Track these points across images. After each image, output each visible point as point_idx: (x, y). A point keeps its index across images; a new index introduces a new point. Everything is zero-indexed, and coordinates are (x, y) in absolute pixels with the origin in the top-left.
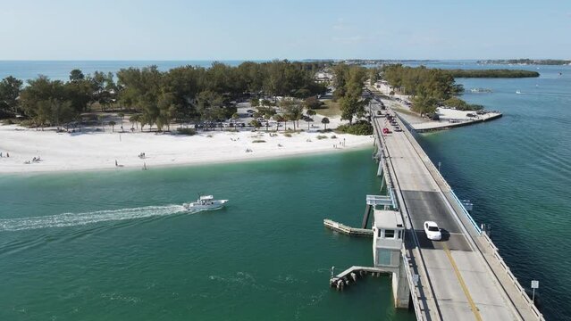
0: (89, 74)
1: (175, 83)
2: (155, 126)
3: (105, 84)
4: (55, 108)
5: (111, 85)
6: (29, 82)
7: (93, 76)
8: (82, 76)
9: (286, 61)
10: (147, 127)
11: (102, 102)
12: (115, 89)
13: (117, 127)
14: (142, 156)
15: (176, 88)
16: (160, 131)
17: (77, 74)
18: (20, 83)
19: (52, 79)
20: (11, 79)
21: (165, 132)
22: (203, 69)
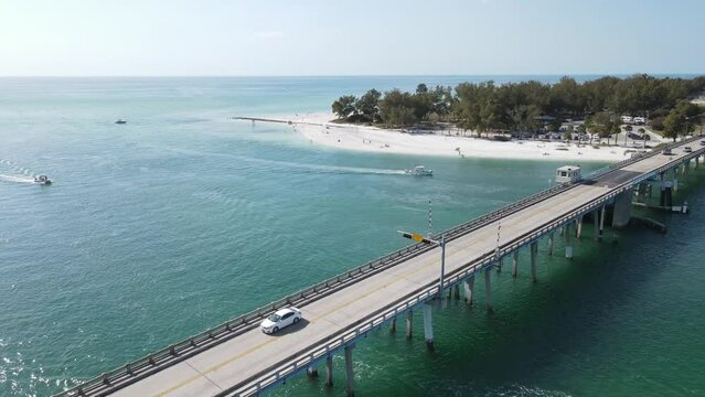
0: (432, 88)
1: (501, 96)
2: (475, 133)
3: (444, 97)
4: (402, 113)
5: (449, 98)
6: (386, 93)
7: (434, 89)
8: (426, 89)
9: (645, 76)
10: (469, 132)
11: (439, 113)
12: (452, 101)
13: (446, 132)
14: (458, 149)
15: (502, 101)
16: (479, 137)
17: (422, 87)
18: (379, 94)
19: (403, 91)
20: (374, 92)
21: (484, 138)
22: (539, 84)
